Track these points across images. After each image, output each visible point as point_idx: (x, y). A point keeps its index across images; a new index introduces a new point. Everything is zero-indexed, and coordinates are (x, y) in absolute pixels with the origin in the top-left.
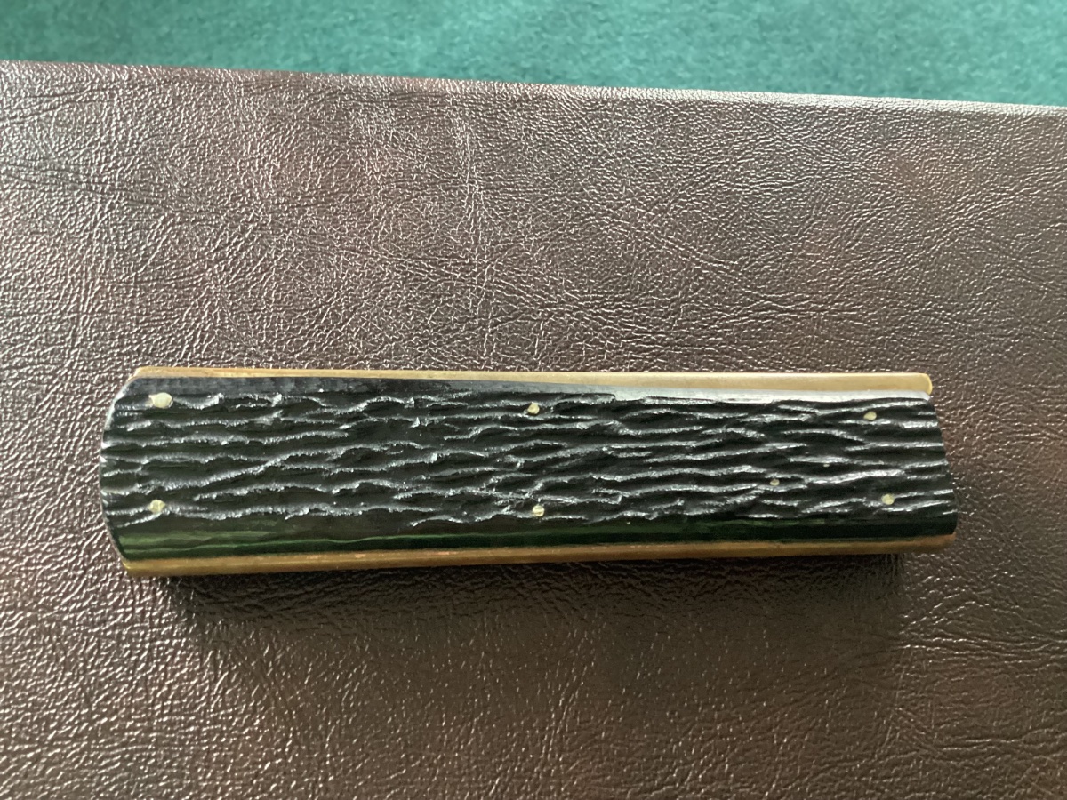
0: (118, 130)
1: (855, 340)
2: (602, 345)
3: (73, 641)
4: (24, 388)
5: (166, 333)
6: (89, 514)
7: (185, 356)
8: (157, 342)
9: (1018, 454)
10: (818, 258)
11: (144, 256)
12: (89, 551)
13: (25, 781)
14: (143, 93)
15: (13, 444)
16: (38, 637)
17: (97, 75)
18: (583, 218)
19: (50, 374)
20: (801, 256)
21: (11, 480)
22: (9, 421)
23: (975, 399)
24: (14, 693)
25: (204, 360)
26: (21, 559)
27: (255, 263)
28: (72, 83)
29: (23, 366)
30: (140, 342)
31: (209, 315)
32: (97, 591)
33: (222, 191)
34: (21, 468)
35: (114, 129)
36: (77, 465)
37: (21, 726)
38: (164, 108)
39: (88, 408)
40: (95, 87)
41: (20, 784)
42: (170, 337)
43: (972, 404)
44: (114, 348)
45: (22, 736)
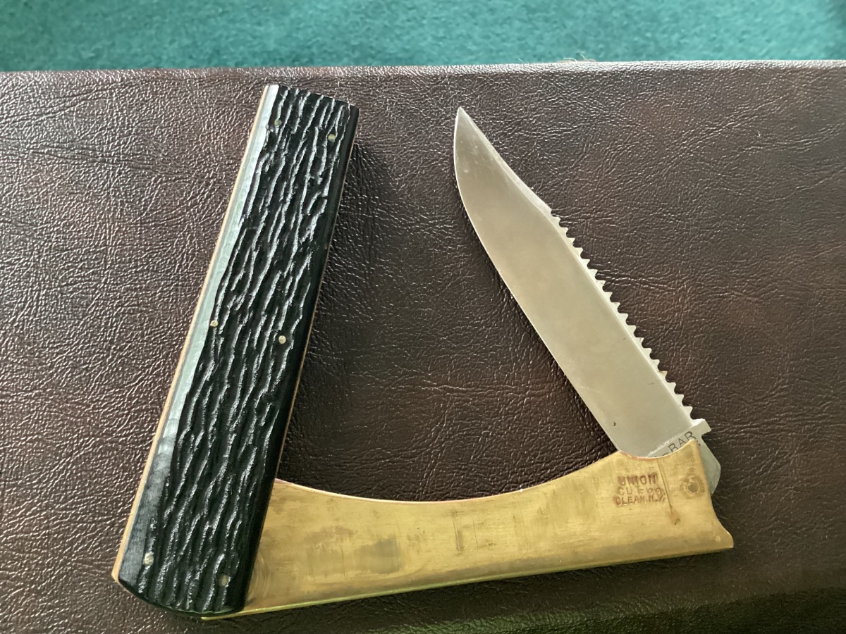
0: (118, 118)
1: (611, 237)
2: (445, 249)
3: (127, 453)
4: (78, 297)
5: (164, 256)
6: (128, 376)
7: (178, 271)
8: (159, 263)
9: (715, 307)
10: (586, 182)
11: (144, 205)
12: (130, 398)
13: (107, 538)
14: (132, 90)
15: (75, 334)
16: (105, 453)
17: (100, 79)
18: (430, 163)
19: (93, 288)
20: (575, 181)
21: (77, 357)
22: (71, 319)
23: (688, 272)
24: (95, 487)
25: (191, 273)
26: (89, 406)
27: (217, 206)
28: (83, 86)
29: (75, 283)
30: (148, 263)
31: (191, 243)
32: (137, 423)
33: (191, 158)
34: (82, 349)
35: (115, 118)
36: (117, 346)
37: (101, 505)
38: (147, 101)
39: (120, 308)
40: (100, 88)
41: (104, 539)
42: (167, 259)
43: (686, 275)
44: (132, 268)
45: (103, 511)
